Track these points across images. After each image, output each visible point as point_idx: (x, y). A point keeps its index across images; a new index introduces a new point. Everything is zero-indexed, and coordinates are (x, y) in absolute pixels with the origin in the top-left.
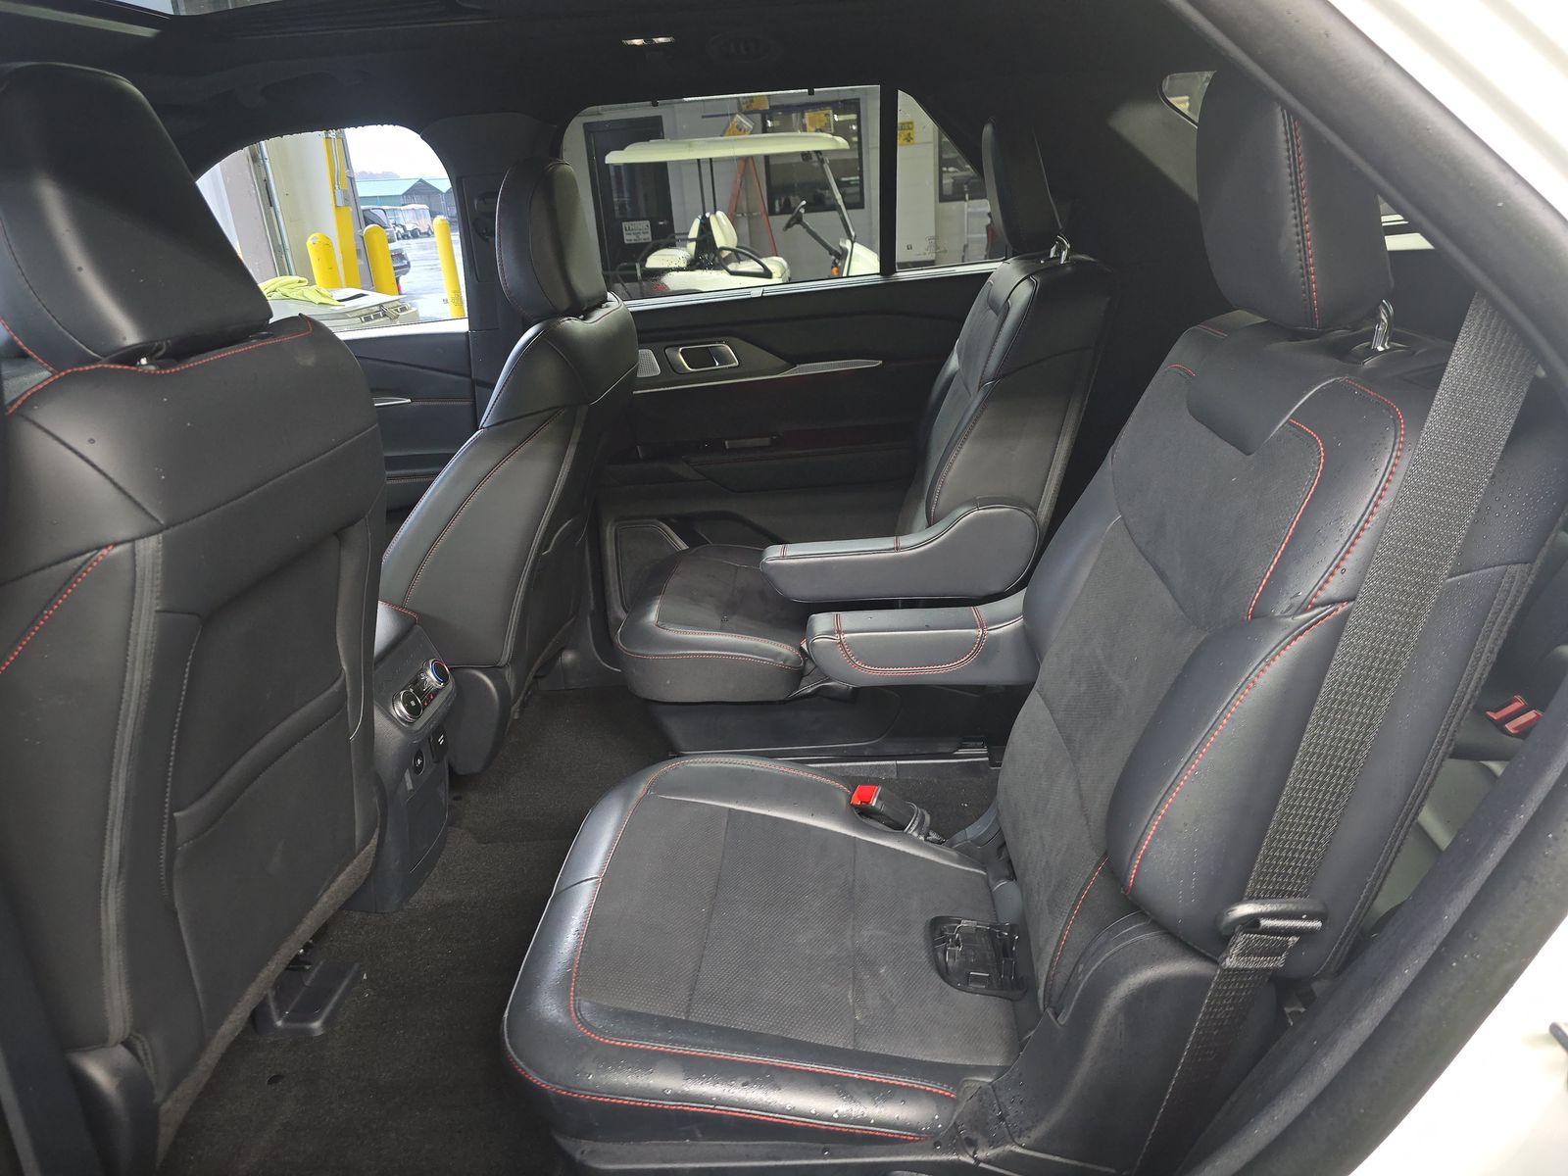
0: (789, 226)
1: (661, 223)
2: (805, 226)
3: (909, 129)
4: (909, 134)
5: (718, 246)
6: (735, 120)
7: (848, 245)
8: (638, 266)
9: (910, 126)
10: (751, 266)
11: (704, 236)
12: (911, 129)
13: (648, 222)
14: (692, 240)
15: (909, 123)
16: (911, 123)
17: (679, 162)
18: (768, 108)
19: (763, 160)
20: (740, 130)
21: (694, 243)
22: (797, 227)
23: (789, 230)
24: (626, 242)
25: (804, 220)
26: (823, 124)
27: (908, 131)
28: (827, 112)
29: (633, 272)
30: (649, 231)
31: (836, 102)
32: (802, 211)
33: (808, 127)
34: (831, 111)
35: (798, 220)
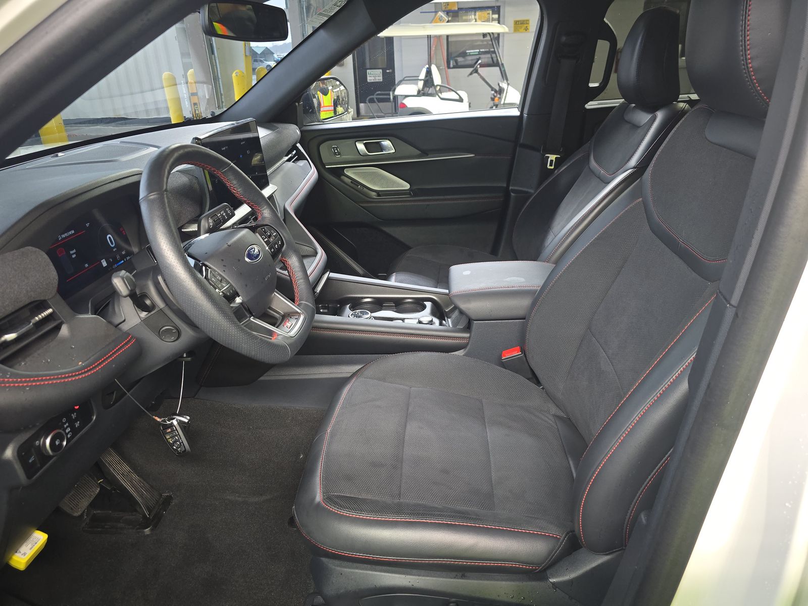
0: (471, 74)
1: (388, 71)
2: (479, 74)
3: (527, 24)
4: (527, 27)
5: (435, 84)
6: (438, 15)
7: (504, 85)
8: (391, 93)
9: (528, 22)
10: (452, 95)
11: (427, 78)
12: (528, 24)
13: (381, 71)
14: (421, 80)
15: (527, 20)
16: (528, 20)
17: (400, 37)
18: (457, 9)
19: (445, 37)
20: (441, 20)
21: (422, 82)
22: (476, 75)
23: (470, 76)
24: (368, 81)
25: (479, 71)
26: (486, 19)
27: (526, 25)
28: (488, 12)
29: (388, 97)
30: (381, 75)
31: (494, 7)
32: (478, 66)
33: (478, 20)
34: (491, 12)
35: (476, 71)
